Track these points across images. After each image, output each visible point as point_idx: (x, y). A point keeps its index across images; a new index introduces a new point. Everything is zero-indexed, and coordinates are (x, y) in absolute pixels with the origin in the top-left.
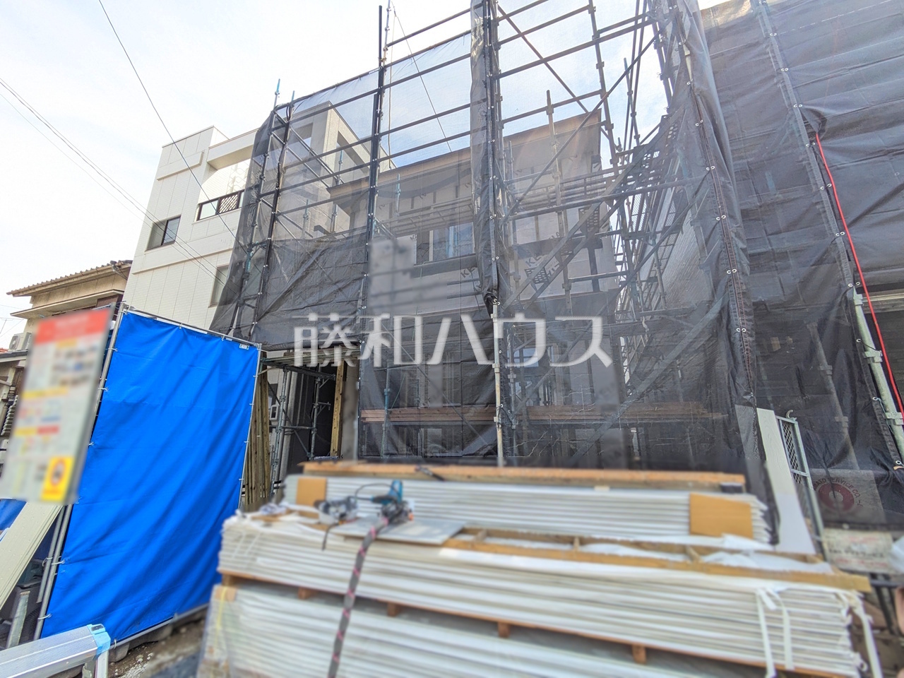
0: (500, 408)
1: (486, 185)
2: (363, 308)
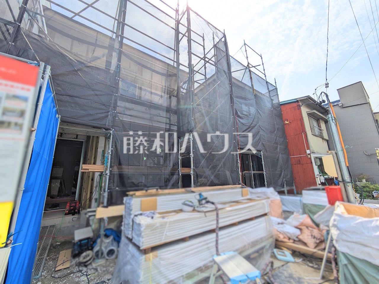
2: (113, 111)
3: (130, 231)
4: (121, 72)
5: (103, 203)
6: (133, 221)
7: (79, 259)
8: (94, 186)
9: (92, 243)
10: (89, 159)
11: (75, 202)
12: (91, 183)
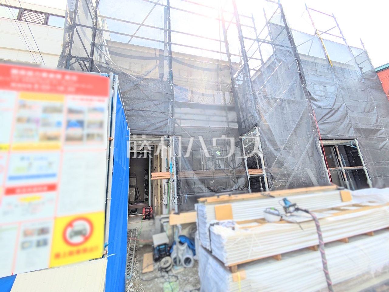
0: (265, 169)
2: (172, 118)
3: (208, 241)
4: (174, 78)
5: (174, 210)
6: (209, 231)
7: (160, 264)
8: (163, 193)
9: (169, 249)
10: (155, 168)
11: (149, 208)
12: (160, 190)
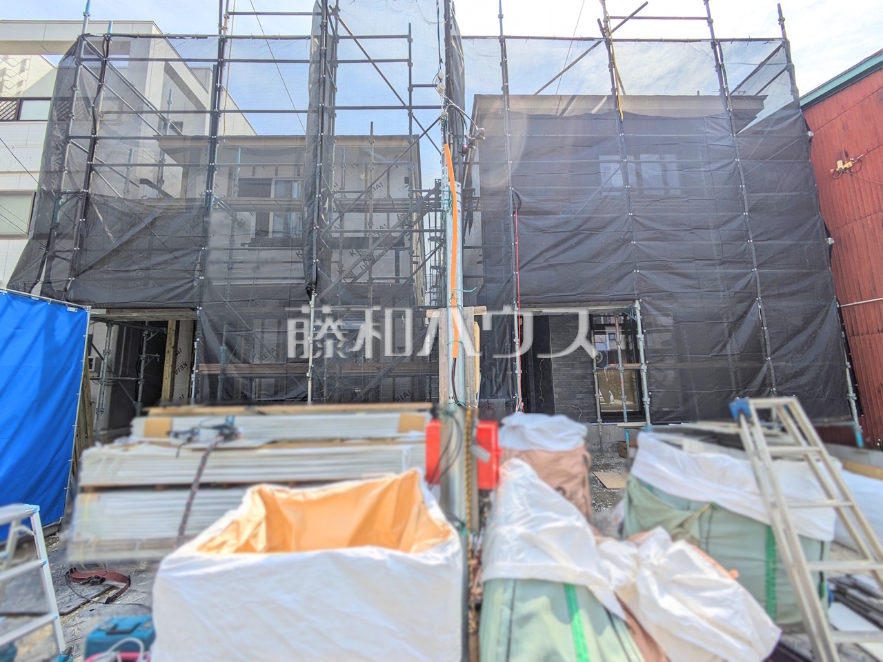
0: (312, 368)
1: (313, 200)
2: (200, 278)
